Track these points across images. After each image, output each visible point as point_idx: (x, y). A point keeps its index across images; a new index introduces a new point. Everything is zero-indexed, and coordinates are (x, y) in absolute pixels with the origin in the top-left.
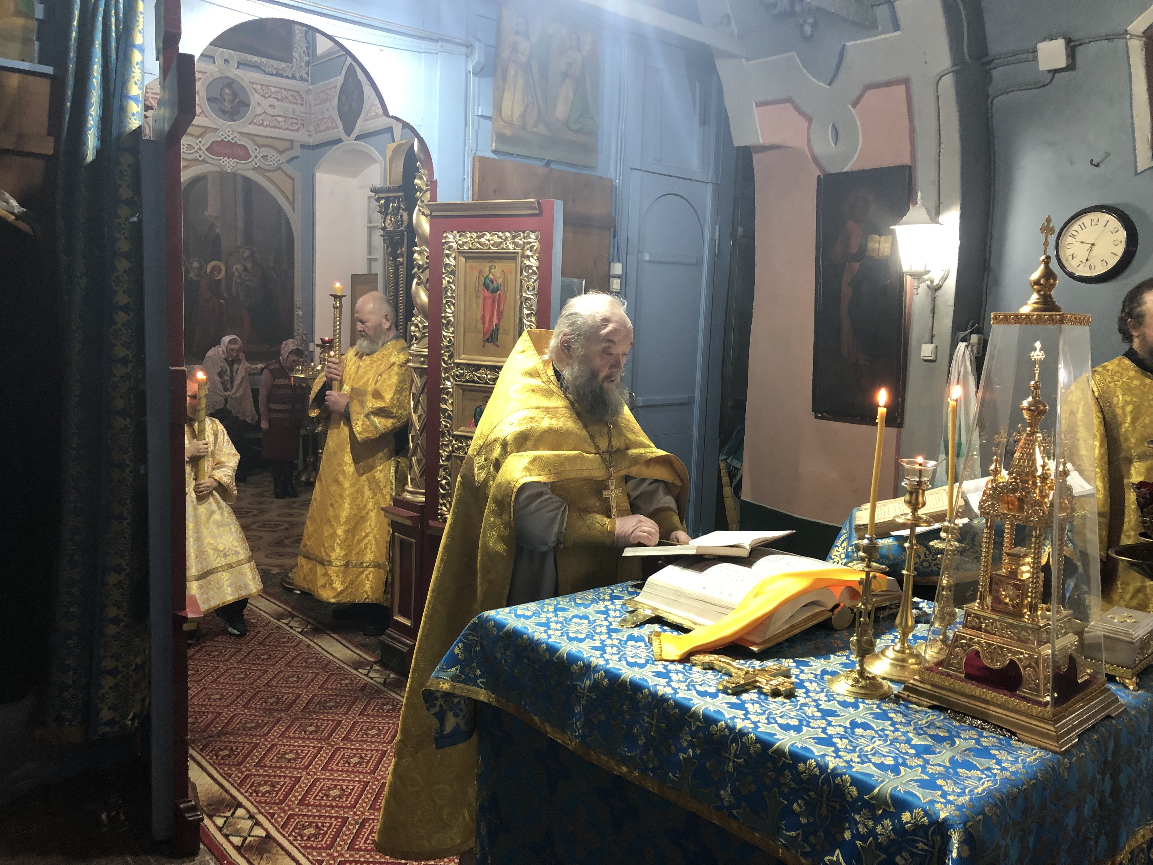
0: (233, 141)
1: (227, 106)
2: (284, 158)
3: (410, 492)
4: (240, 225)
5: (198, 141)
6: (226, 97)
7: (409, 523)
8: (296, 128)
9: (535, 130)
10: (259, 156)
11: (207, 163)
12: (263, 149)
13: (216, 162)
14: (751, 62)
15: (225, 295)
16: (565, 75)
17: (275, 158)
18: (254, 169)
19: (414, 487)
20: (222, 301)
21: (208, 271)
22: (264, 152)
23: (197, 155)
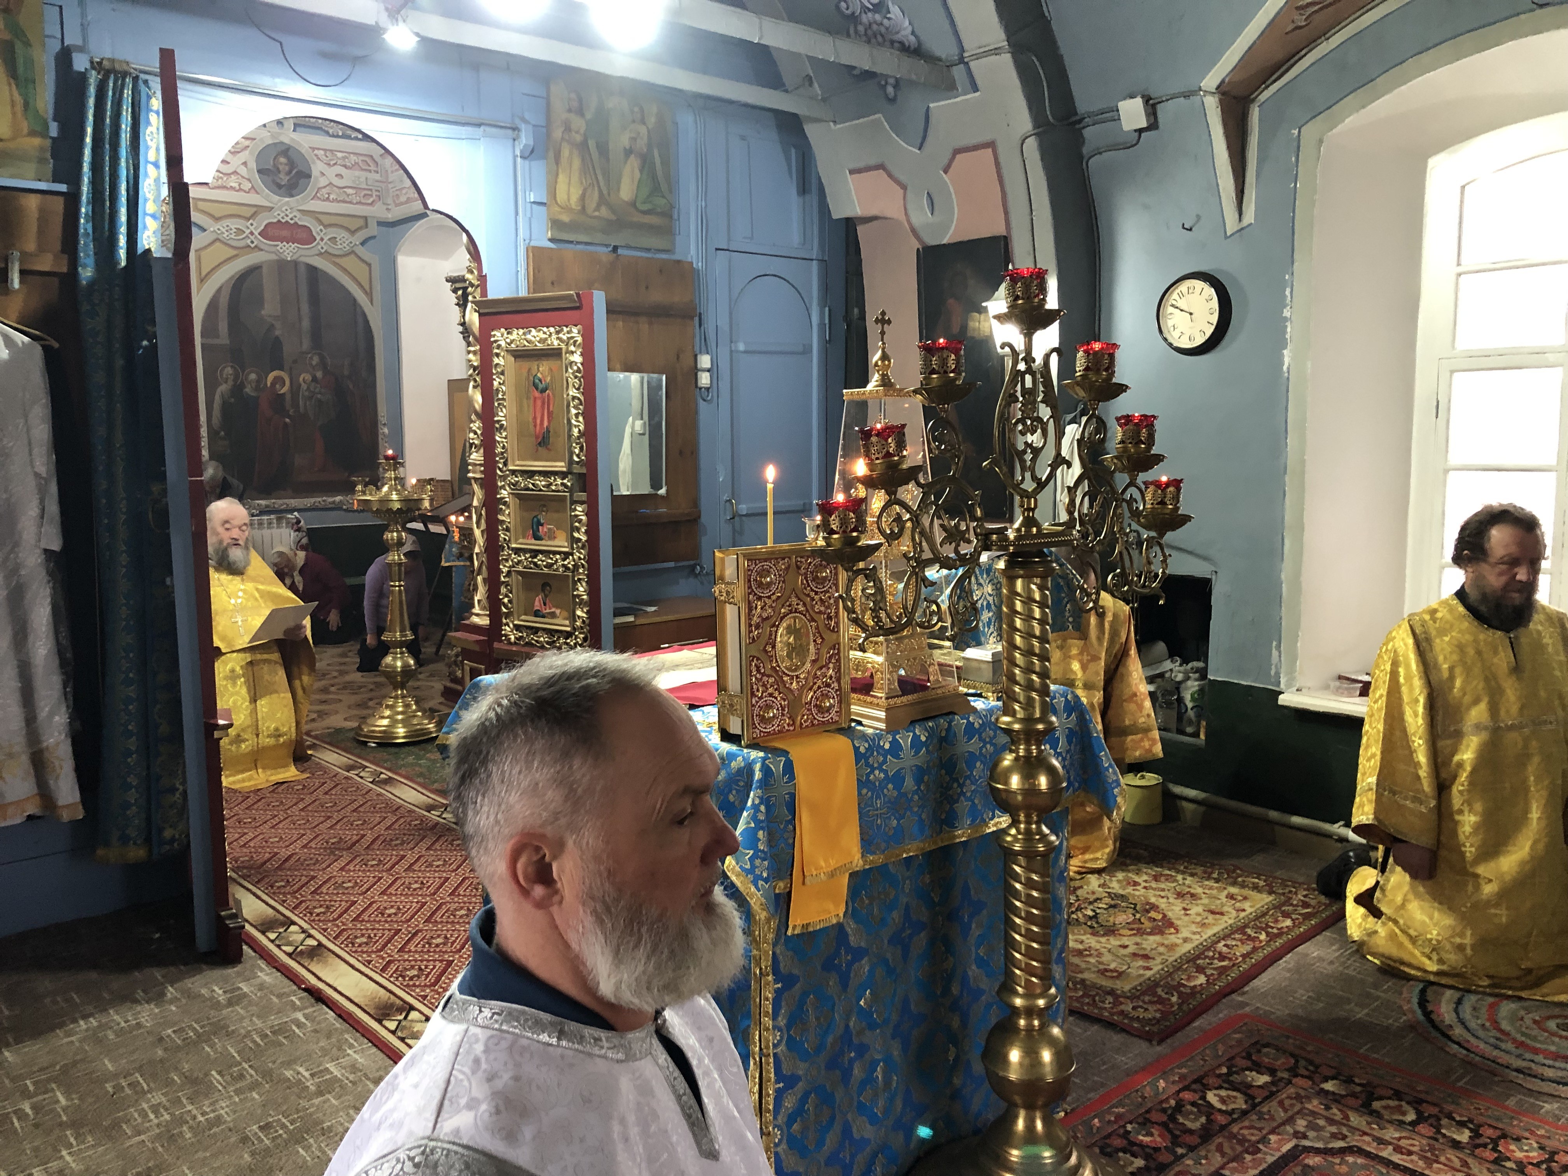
0: (292, 222)
1: (284, 179)
2: (356, 239)
3: (477, 615)
4: (306, 323)
5: (248, 224)
6: (281, 167)
7: (477, 648)
8: (370, 201)
9: (597, 214)
10: (326, 239)
11: (262, 250)
12: (329, 230)
13: (273, 249)
14: (838, 126)
15: (291, 412)
16: (628, 152)
17: (345, 241)
18: (320, 254)
19: (481, 609)
20: (287, 420)
21: (269, 384)
22: (332, 232)
23: (249, 241)
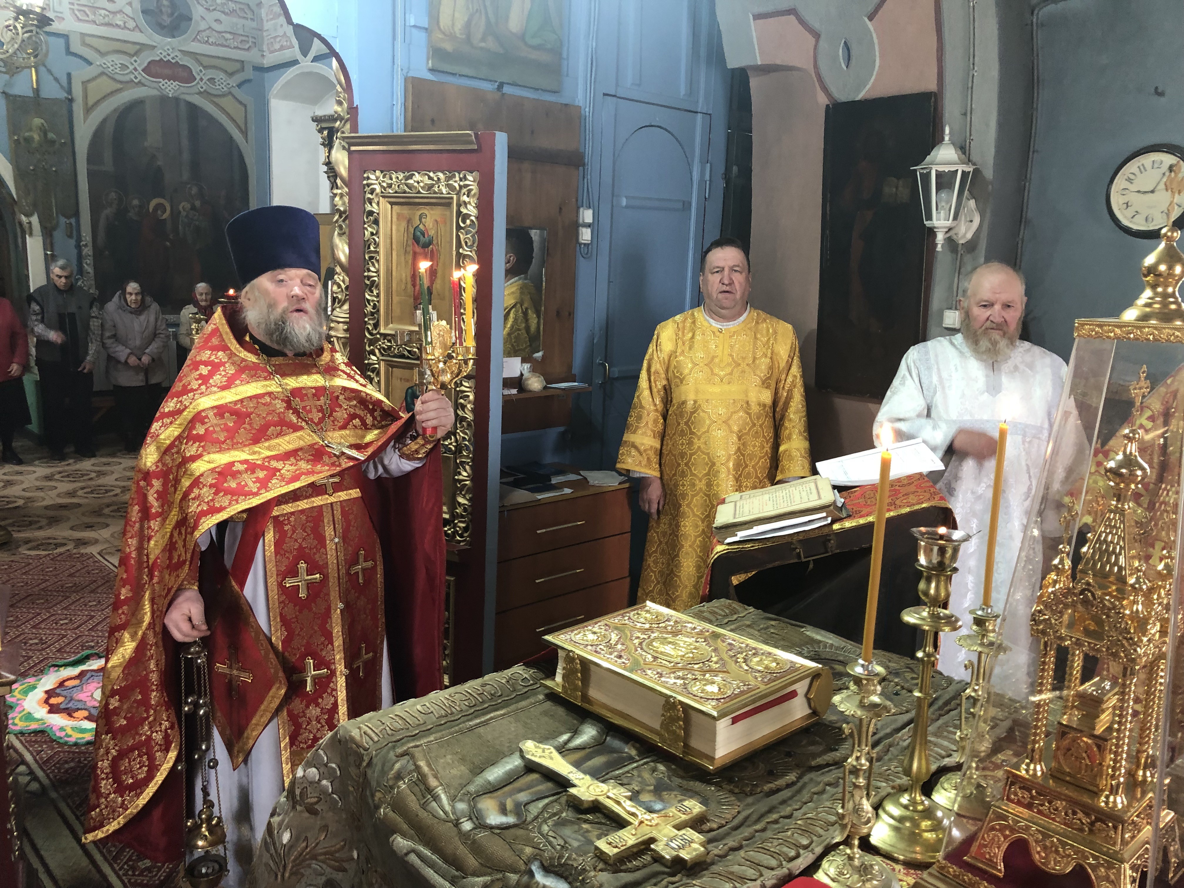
0: (173, 61)
1: (167, 20)
2: (234, 81)
4: (186, 156)
5: (132, 61)
6: (164, 9)
8: (247, 47)
9: (483, 45)
10: (205, 79)
11: (145, 86)
12: (208, 71)
13: (155, 85)
15: (171, 237)
17: (223, 81)
18: (200, 93)
20: (168, 243)
21: (151, 210)
22: (211, 73)
23: (132, 77)
